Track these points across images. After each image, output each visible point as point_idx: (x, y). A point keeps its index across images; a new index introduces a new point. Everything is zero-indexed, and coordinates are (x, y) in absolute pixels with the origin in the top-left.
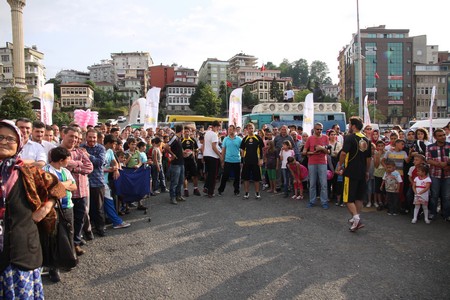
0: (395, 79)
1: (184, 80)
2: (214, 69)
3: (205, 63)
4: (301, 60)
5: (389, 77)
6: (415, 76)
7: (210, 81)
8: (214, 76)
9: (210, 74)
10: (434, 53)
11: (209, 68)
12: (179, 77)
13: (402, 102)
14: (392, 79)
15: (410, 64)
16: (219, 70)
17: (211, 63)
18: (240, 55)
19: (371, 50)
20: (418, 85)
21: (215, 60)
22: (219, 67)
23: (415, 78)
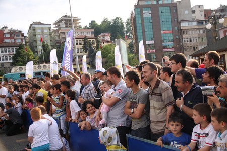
0: (167, 33)
1: (13, 41)
2: (38, 31)
3: (31, 25)
4: (117, 18)
5: (162, 32)
6: (181, 30)
7: (36, 41)
8: (39, 37)
9: (35, 35)
10: (201, 11)
11: (34, 30)
12: (8, 38)
13: (173, 50)
14: (165, 33)
15: (176, 21)
16: (43, 32)
17: (36, 26)
18: (66, 16)
19: (147, 14)
20: (184, 36)
21: (40, 23)
22: (42, 29)
23: (181, 32)
